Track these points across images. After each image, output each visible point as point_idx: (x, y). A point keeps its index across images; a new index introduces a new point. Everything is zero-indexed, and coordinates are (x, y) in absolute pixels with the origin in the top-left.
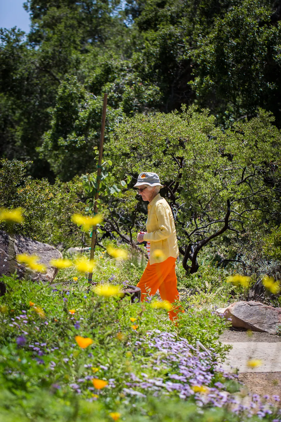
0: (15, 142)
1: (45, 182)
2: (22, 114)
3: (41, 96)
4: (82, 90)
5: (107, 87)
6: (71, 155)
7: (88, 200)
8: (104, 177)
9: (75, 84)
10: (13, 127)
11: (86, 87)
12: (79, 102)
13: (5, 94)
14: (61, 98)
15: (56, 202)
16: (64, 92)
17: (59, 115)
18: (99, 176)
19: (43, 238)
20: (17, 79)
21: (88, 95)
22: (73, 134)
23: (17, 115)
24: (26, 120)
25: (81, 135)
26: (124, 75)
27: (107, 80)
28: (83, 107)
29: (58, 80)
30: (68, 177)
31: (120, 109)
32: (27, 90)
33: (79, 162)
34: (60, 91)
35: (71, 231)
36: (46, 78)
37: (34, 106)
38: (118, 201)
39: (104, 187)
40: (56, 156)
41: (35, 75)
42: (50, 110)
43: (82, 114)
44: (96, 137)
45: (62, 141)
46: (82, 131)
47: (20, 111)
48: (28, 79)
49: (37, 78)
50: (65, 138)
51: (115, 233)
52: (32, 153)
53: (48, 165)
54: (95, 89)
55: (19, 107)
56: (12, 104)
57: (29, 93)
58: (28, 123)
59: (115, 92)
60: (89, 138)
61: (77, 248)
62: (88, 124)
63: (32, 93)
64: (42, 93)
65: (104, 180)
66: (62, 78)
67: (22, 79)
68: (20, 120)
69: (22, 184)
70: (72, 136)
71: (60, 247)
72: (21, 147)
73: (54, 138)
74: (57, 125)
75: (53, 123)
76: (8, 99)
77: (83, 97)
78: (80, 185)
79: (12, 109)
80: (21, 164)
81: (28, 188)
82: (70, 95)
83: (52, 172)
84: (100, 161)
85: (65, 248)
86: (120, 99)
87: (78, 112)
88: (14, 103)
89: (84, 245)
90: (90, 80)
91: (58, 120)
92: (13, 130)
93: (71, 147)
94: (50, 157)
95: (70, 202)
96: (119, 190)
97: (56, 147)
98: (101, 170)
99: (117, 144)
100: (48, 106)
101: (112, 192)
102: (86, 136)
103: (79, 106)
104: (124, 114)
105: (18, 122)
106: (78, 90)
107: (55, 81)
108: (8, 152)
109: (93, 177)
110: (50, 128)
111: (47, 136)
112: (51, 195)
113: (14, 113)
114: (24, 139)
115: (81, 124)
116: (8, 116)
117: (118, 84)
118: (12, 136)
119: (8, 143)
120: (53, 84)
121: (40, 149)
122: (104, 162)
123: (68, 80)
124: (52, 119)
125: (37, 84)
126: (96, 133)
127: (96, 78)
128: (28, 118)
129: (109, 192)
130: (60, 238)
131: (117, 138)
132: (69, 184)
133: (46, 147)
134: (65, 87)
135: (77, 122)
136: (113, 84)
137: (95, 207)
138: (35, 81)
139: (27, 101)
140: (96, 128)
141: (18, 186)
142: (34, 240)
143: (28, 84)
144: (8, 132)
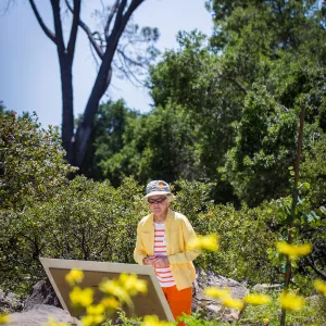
0: (193, 162)
1: (230, 207)
2: (202, 130)
3: (224, 108)
4: (272, 101)
5: (301, 98)
6: (258, 177)
7: (281, 229)
8: (301, 201)
9: (263, 95)
10: (191, 144)
11: (276, 99)
12: (269, 115)
13: (183, 106)
14: (247, 111)
15: (242, 231)
16: (251, 103)
17: (245, 131)
18: (295, 201)
19: (226, 272)
20: (196, 90)
21: (278, 108)
22: (261, 152)
23: (197, 130)
24: (206, 137)
25: (270, 154)
26: (321, 85)
27: (300, 91)
28: (272, 121)
29: (244, 90)
30: (255, 202)
31: (316, 124)
32: (209, 102)
33: (266, 185)
34: (246, 103)
35: (258, 264)
36: (230, 89)
37: (216, 119)
38: (313, 230)
39: (300, 214)
40: (241, 178)
41: (217, 85)
42: (234, 124)
43: (271, 129)
44: (288, 156)
45: (247, 161)
46: (271, 149)
47: (200, 126)
48: (209, 89)
49: (220, 88)
50: (252, 157)
51: (309, 267)
52: (213, 174)
53: (231, 189)
54: (287, 100)
55: (198, 121)
56: (191, 118)
57: (211, 105)
58: (209, 139)
59: (310, 104)
60: (279, 157)
61: (265, 285)
62: (278, 141)
63: (213, 105)
64: (225, 105)
65: (300, 205)
66: (249, 88)
67: (203, 88)
68: (200, 136)
69: (204, 209)
70: (260, 155)
71: (245, 283)
72: (201, 167)
73: (239, 157)
74: (242, 142)
75: (238, 139)
76: (186, 112)
77: (272, 110)
78: (270, 211)
79: (191, 123)
80: (203, 187)
81: (210, 214)
82: (258, 107)
83: (236, 197)
84: (295, 183)
85: (251, 284)
86: (316, 112)
87: (266, 127)
88: (193, 116)
89: (273, 282)
90: (282, 90)
91: (243, 135)
92: (191, 148)
93: (259, 167)
94: (234, 179)
95: (258, 230)
96: (318, 218)
97: (241, 167)
98: (298, 194)
99: (314, 164)
100: (232, 120)
101: (310, 219)
102: (276, 155)
103: (269, 120)
104: (320, 130)
105: (197, 139)
106: (267, 102)
107: (241, 92)
108: (185, 172)
109: (288, 201)
110: (234, 145)
111: (230, 154)
112: (237, 223)
113: (193, 128)
114: (204, 158)
115: (270, 141)
116: (185, 131)
117: (313, 95)
118: (190, 154)
119: (186, 162)
120: (237, 95)
121: (221, 170)
122: (300, 185)
123: (256, 90)
124: (236, 135)
125: (220, 95)
126: (287, 151)
127: (289, 88)
128: (209, 135)
129: (306, 219)
130: (245, 273)
131: (313, 157)
132: (257, 210)
133: (230, 167)
134: (253, 99)
135: (266, 138)
136: (308, 95)
137: (290, 237)
138: (218, 91)
139: (207, 115)
140: (287, 146)
141: (199, 211)
142: (217, 275)
143: (209, 95)
144: (185, 150)
